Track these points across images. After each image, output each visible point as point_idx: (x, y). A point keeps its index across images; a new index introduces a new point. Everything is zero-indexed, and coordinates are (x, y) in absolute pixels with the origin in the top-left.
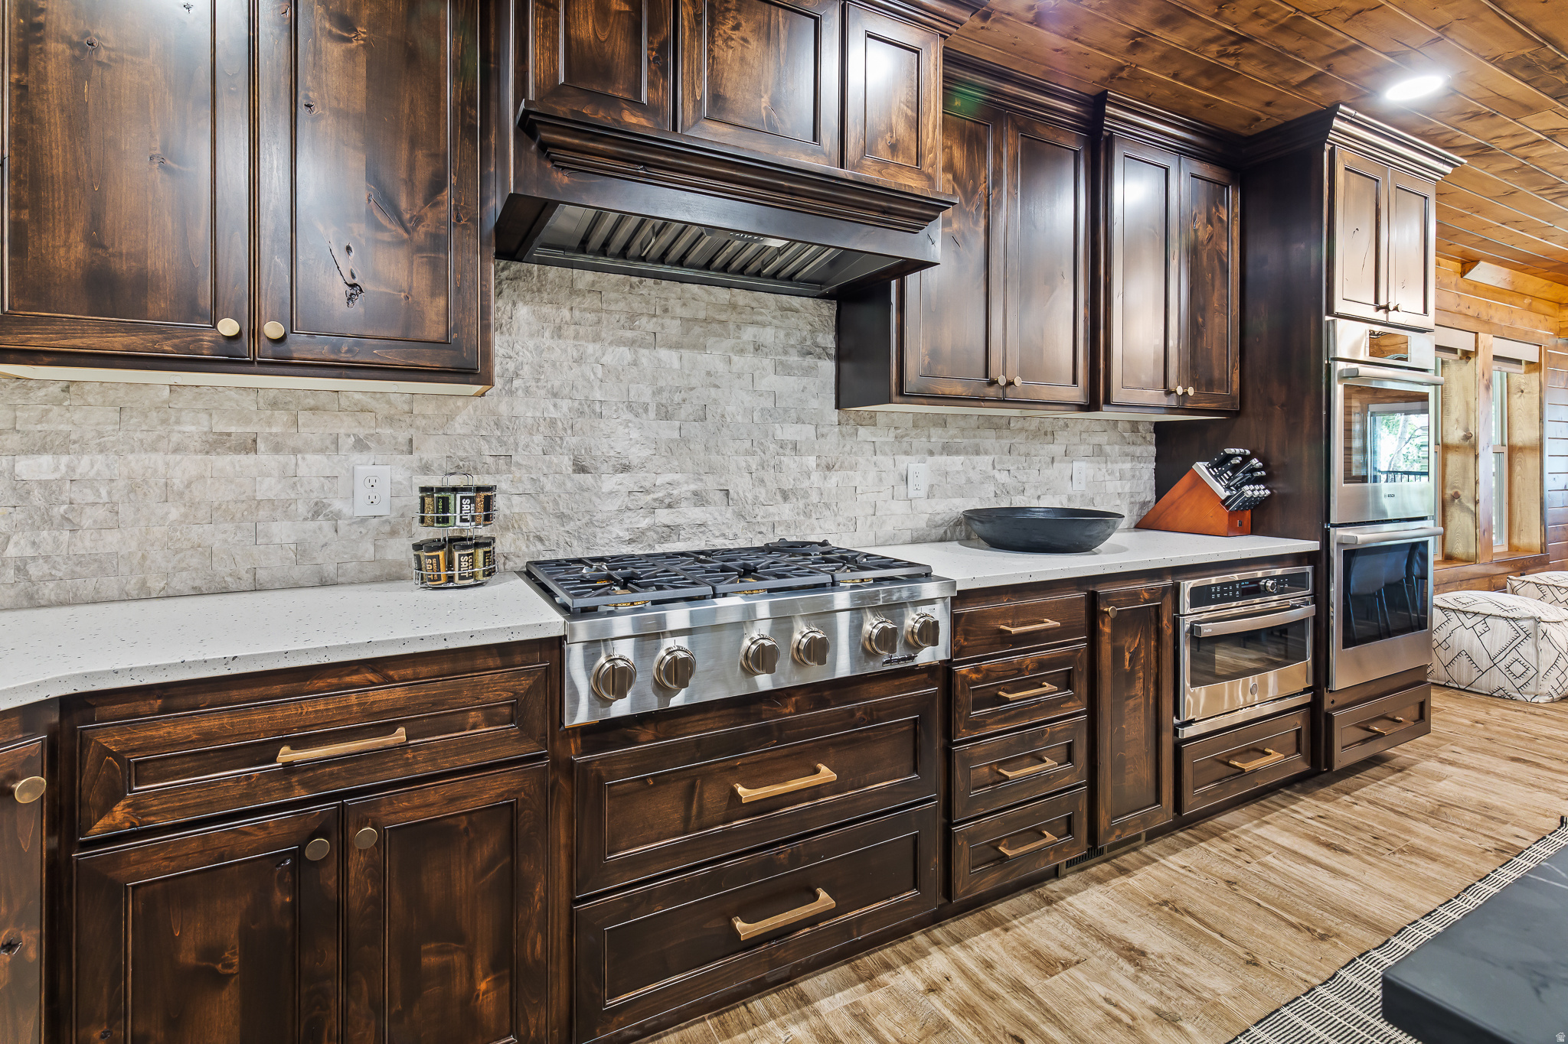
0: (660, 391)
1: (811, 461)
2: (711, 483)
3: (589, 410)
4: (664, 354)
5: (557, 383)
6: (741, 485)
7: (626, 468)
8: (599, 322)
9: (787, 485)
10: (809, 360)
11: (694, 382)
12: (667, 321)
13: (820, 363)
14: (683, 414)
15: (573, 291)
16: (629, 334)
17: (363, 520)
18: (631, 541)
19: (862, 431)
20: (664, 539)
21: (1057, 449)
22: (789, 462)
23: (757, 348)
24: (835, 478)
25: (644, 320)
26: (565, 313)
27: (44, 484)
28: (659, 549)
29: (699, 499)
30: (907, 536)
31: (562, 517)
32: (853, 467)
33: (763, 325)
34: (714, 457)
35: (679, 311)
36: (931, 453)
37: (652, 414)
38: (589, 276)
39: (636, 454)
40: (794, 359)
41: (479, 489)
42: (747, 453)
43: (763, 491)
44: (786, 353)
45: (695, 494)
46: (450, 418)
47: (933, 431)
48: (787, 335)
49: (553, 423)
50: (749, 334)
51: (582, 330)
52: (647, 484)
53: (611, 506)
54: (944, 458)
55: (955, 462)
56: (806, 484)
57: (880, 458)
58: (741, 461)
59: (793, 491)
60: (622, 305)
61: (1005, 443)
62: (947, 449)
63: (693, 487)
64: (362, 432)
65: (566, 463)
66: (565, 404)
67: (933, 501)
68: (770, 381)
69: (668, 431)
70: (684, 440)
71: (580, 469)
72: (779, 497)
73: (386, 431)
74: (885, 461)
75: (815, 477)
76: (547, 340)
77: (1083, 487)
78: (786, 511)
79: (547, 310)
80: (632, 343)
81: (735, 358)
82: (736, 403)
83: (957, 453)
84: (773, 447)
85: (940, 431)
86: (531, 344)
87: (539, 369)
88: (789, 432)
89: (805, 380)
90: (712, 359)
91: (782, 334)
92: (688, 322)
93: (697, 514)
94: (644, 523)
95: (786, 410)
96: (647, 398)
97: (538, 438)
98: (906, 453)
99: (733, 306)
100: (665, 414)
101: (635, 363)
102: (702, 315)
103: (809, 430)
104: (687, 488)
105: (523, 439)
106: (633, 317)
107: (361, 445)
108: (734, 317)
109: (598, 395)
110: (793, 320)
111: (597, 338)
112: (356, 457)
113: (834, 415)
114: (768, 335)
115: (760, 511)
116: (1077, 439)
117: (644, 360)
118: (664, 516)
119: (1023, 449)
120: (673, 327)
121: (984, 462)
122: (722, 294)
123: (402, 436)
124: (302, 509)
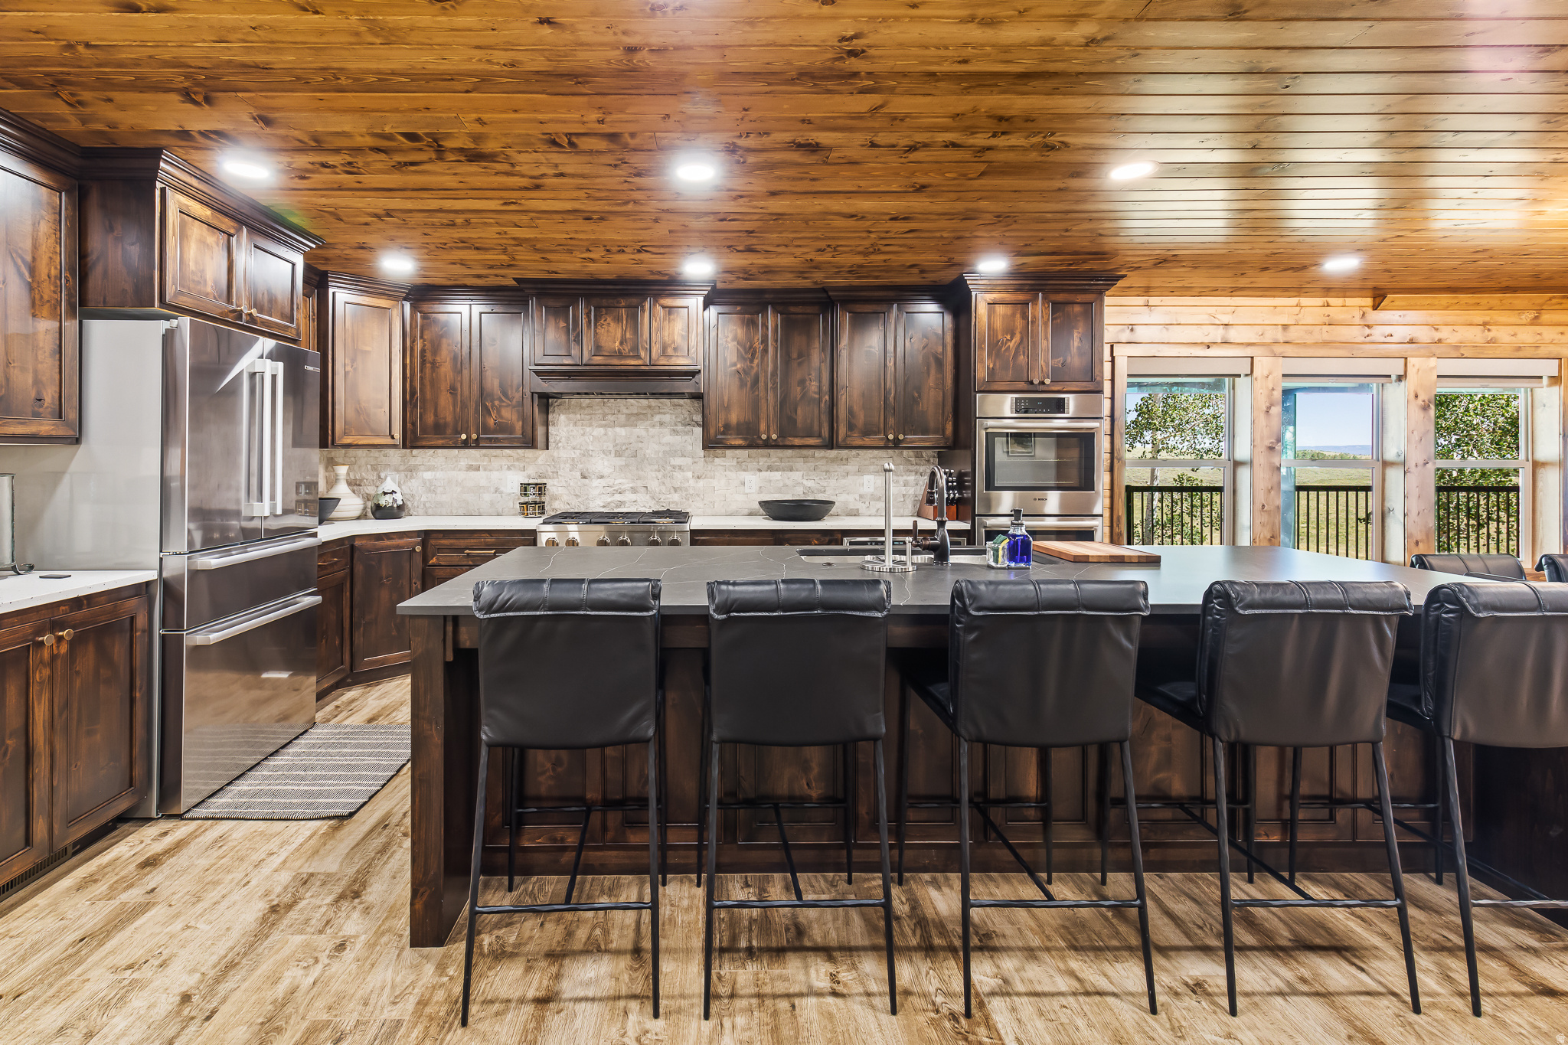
0: (617, 445)
1: (689, 474)
2: (639, 483)
3: (587, 454)
4: (618, 429)
5: (575, 444)
6: (654, 485)
7: (602, 477)
8: (591, 419)
9: (677, 484)
10: (688, 427)
11: (632, 441)
12: (620, 416)
13: (694, 429)
14: (626, 455)
15: (581, 408)
16: (604, 422)
17: (510, 494)
18: (604, 507)
19: (716, 460)
20: (617, 507)
21: (852, 467)
22: (678, 475)
23: (662, 424)
24: (701, 483)
25: (609, 416)
26: (578, 416)
27: (429, 480)
28: (616, 511)
29: (634, 490)
30: (746, 512)
31: (577, 496)
32: (713, 478)
33: (664, 414)
34: (641, 473)
35: (625, 411)
36: (760, 470)
37: (613, 455)
38: (587, 401)
39: (606, 471)
40: (680, 428)
41: (537, 484)
42: (656, 470)
43: (664, 487)
44: (676, 425)
45: (632, 488)
46: (537, 458)
47: (761, 459)
48: (676, 417)
49: (573, 459)
50: (657, 418)
51: (584, 423)
52: (611, 484)
53: (596, 492)
54: (768, 473)
55: (776, 475)
56: (687, 485)
57: (728, 473)
58: (654, 474)
59: (680, 488)
60: (600, 411)
61: (811, 465)
62: (770, 468)
63: (631, 485)
64: (509, 464)
65: (578, 475)
66: (578, 452)
67: (761, 495)
68: (669, 438)
69: (620, 462)
70: (627, 465)
71: (584, 477)
72: (672, 490)
73: (517, 463)
74: (732, 475)
75: (692, 482)
76: (571, 427)
77: (872, 490)
78: (676, 497)
79: (571, 416)
80: (605, 426)
81: (651, 429)
82: (651, 450)
83: (777, 470)
84: (669, 468)
85: (765, 459)
86: (565, 429)
87: (568, 439)
88: (678, 461)
89: (686, 437)
90: (640, 430)
91: (674, 417)
92: (629, 416)
93: (633, 497)
94: (609, 500)
95: (675, 451)
96: (611, 448)
97: (568, 465)
98: (744, 470)
99: (649, 407)
100: (618, 454)
101: (606, 434)
102: (635, 412)
103: (689, 460)
104: (628, 486)
105: (562, 466)
106: (604, 415)
107: (509, 468)
108: (650, 411)
109: (591, 448)
110: (679, 410)
111: (591, 425)
112: (509, 473)
113: (702, 453)
114: (667, 418)
115: (663, 497)
116: (867, 462)
117: (610, 433)
118: (618, 497)
119: (824, 468)
120: (622, 418)
121: (796, 476)
122: (644, 402)
123: (522, 465)
124: (492, 490)
